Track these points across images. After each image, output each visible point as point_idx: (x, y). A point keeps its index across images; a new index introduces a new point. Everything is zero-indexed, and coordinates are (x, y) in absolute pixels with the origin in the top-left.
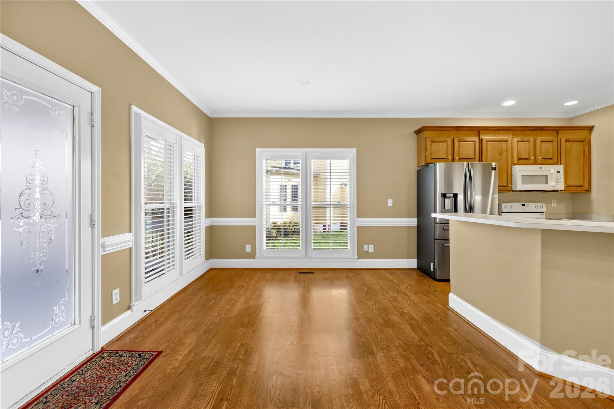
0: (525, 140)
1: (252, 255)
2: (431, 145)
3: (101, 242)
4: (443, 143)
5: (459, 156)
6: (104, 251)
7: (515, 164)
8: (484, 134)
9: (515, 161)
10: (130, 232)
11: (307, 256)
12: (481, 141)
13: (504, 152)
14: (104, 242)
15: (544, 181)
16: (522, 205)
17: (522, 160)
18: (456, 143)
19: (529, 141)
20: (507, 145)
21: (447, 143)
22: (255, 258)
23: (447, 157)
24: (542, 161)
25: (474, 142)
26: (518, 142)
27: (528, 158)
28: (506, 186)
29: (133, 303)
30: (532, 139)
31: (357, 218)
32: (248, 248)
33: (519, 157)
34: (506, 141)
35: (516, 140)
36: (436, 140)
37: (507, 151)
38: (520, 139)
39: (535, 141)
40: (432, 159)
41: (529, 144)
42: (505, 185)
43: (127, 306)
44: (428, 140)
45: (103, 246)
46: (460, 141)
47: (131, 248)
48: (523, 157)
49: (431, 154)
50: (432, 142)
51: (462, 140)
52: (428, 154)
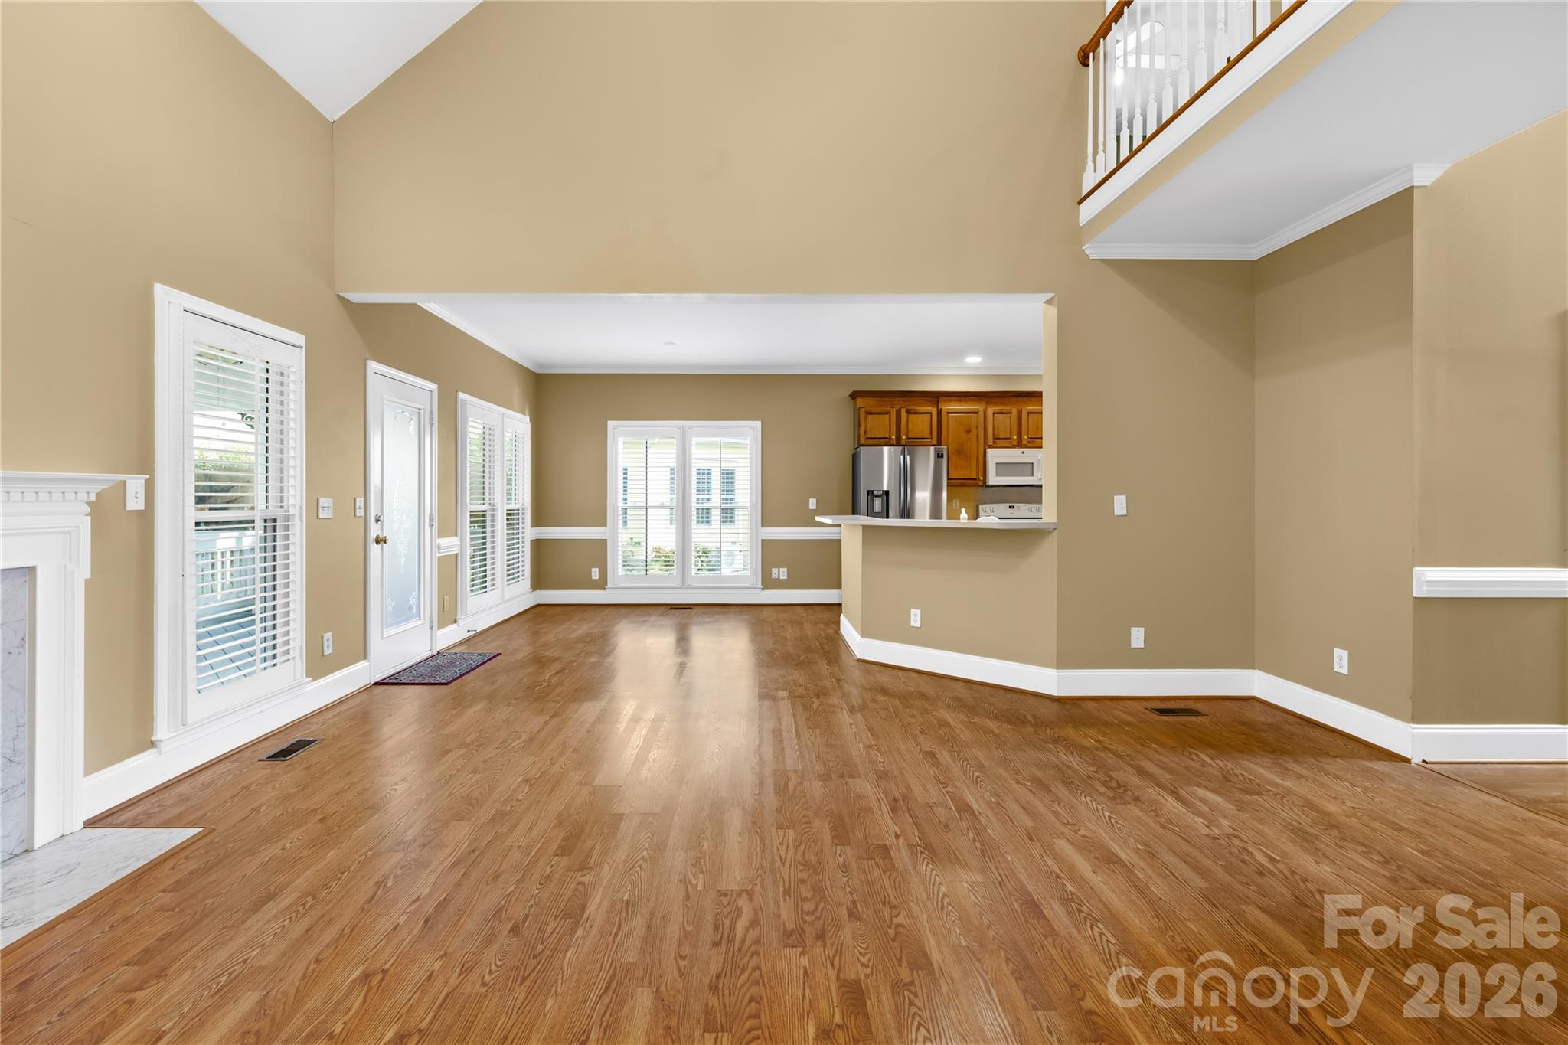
0: (1005, 411)
1: (601, 584)
2: (866, 418)
3: (437, 543)
4: (885, 416)
5: (907, 434)
6: (439, 553)
7: (991, 447)
8: (945, 401)
9: (990, 442)
10: (456, 535)
11: (684, 585)
12: (939, 413)
13: (972, 429)
14: (439, 544)
15: (1030, 472)
16: (1010, 507)
17: (999, 441)
18: (904, 414)
19: (1011, 413)
20: (977, 417)
21: (890, 416)
22: (605, 589)
23: (890, 435)
24: (1029, 442)
25: (931, 413)
26: (994, 413)
27: (1009, 437)
28: (975, 479)
29: (459, 616)
30: (1014, 411)
31: (762, 526)
32: (595, 574)
33: (996, 436)
34: (977, 413)
35: (990, 410)
36: (873, 411)
37: (977, 428)
38: (997, 409)
39: (1020, 413)
40: (868, 438)
41: (1010, 417)
42: (974, 477)
43: (453, 620)
44: (862, 410)
45: (439, 548)
46: (909, 412)
47: (457, 554)
48: (1001, 437)
49: (865, 432)
50: (869, 413)
51: (913, 411)
52: (862, 432)
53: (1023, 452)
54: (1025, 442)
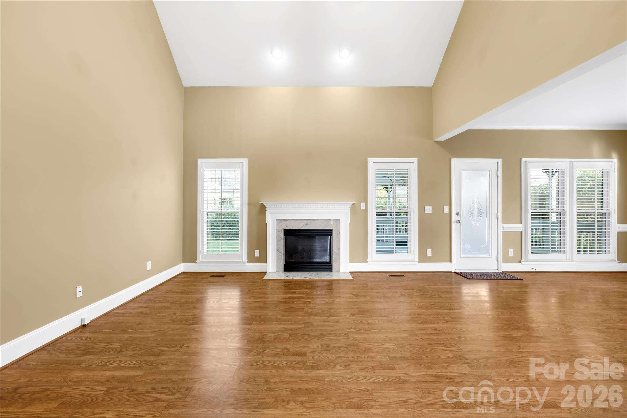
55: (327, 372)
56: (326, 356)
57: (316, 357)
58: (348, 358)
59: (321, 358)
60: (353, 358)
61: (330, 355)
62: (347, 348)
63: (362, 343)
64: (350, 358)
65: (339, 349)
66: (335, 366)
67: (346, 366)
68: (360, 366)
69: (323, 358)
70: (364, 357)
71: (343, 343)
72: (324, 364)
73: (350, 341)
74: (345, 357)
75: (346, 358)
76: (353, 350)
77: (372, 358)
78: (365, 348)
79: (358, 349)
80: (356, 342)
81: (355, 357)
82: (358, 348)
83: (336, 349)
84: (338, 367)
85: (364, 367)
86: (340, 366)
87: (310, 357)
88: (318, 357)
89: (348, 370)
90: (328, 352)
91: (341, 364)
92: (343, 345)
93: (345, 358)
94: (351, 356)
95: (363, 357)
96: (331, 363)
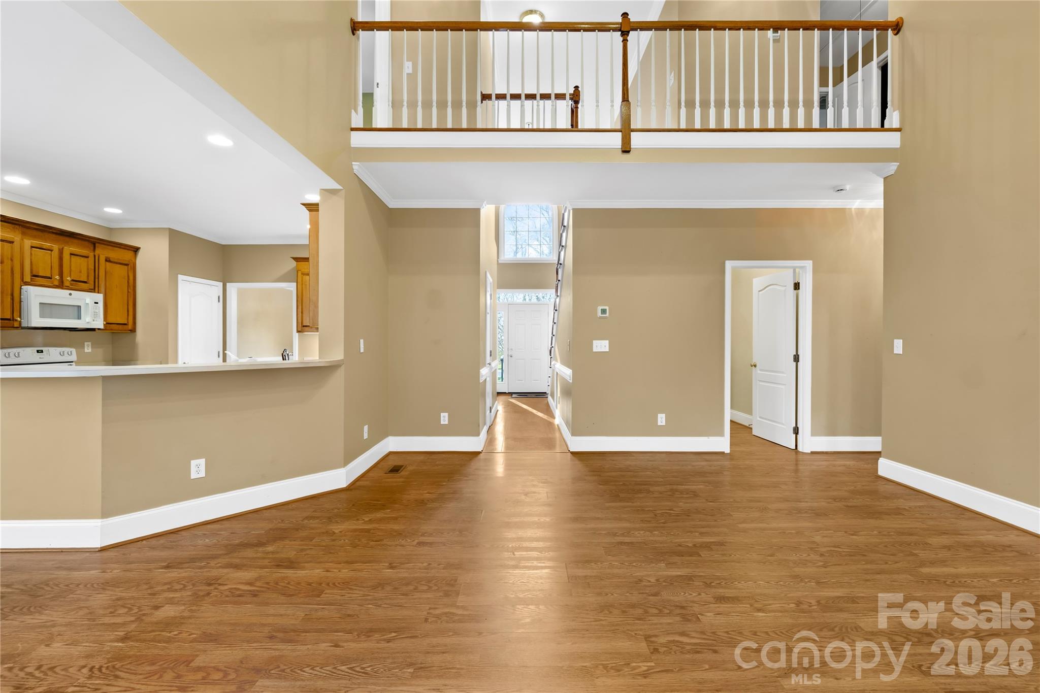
0: (44, 247)
7: (27, 284)
9: (27, 278)
15: (76, 315)
16: (38, 352)
17: (39, 279)
19: (51, 250)
20: (13, 248)
24: (71, 285)
26: (32, 247)
27: (49, 275)
28: (10, 320)
30: (55, 248)
33: (34, 273)
35: (28, 243)
37: (13, 259)
38: (35, 243)
39: (61, 252)
41: (51, 254)
48: (40, 274)
53: (70, 294)
54: (67, 284)
55: (667, 573)
56: (678, 596)
57: (694, 594)
58: (640, 593)
59: (685, 593)
60: (632, 594)
61: (672, 598)
62: (646, 612)
63: (617, 625)
64: (637, 592)
65: (660, 611)
66: (658, 580)
67: (641, 581)
68: (619, 580)
69: (683, 594)
70: (612, 595)
71: (656, 624)
72: (675, 584)
73: (641, 630)
74: (645, 595)
75: (643, 593)
76: (632, 608)
77: (599, 594)
78: (611, 612)
79: (624, 609)
80: (629, 628)
81: (628, 594)
82: (624, 612)
83: (666, 611)
84: (653, 580)
85: (614, 580)
86: (650, 581)
87: (704, 594)
88: (691, 594)
89: (637, 576)
90: (678, 604)
91: (649, 584)
92: (655, 620)
93: (646, 593)
94: (635, 598)
95: (616, 595)
96: (665, 585)
